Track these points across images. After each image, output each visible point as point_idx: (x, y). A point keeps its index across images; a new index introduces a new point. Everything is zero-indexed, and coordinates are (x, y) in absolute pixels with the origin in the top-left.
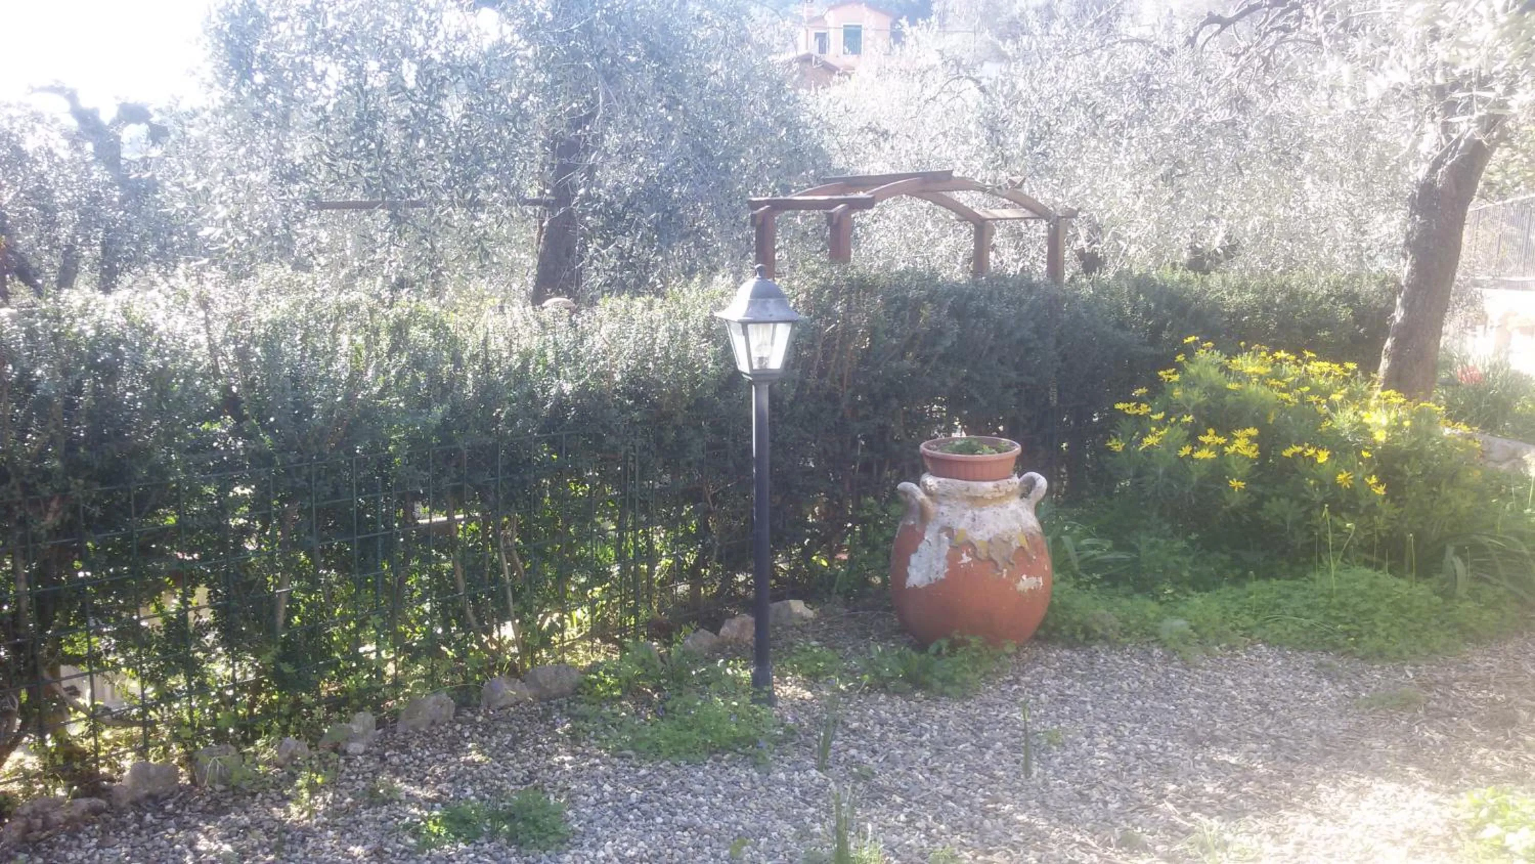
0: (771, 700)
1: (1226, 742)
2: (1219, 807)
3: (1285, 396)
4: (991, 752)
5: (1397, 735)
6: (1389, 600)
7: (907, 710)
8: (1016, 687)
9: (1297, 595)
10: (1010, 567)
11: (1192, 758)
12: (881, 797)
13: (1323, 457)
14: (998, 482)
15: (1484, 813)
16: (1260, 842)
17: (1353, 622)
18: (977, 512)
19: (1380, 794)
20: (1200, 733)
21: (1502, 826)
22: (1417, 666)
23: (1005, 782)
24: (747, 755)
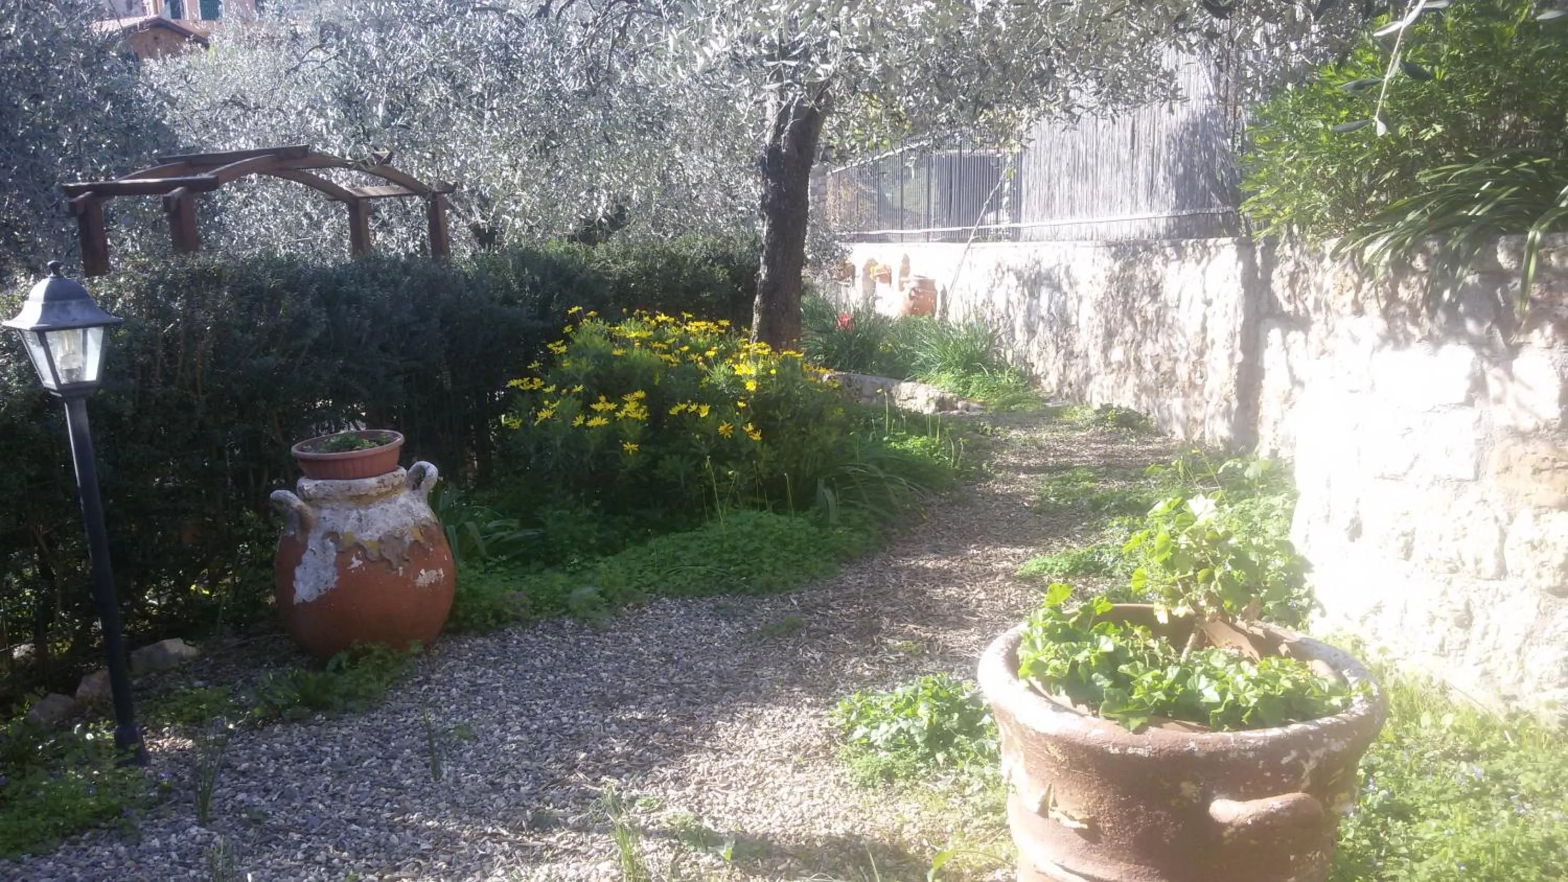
0: (142, 758)
1: (633, 699)
2: (627, 765)
3: (668, 356)
4: (399, 761)
5: (785, 660)
6: (772, 537)
7: (306, 736)
8: (426, 687)
9: (693, 545)
10: (406, 564)
11: (602, 721)
12: (276, 839)
13: (704, 412)
14: (383, 477)
15: (853, 717)
16: (664, 790)
17: (744, 562)
18: (362, 512)
19: (770, 718)
20: (609, 696)
21: (867, 726)
22: (800, 593)
23: (413, 790)
24: (110, 829)
